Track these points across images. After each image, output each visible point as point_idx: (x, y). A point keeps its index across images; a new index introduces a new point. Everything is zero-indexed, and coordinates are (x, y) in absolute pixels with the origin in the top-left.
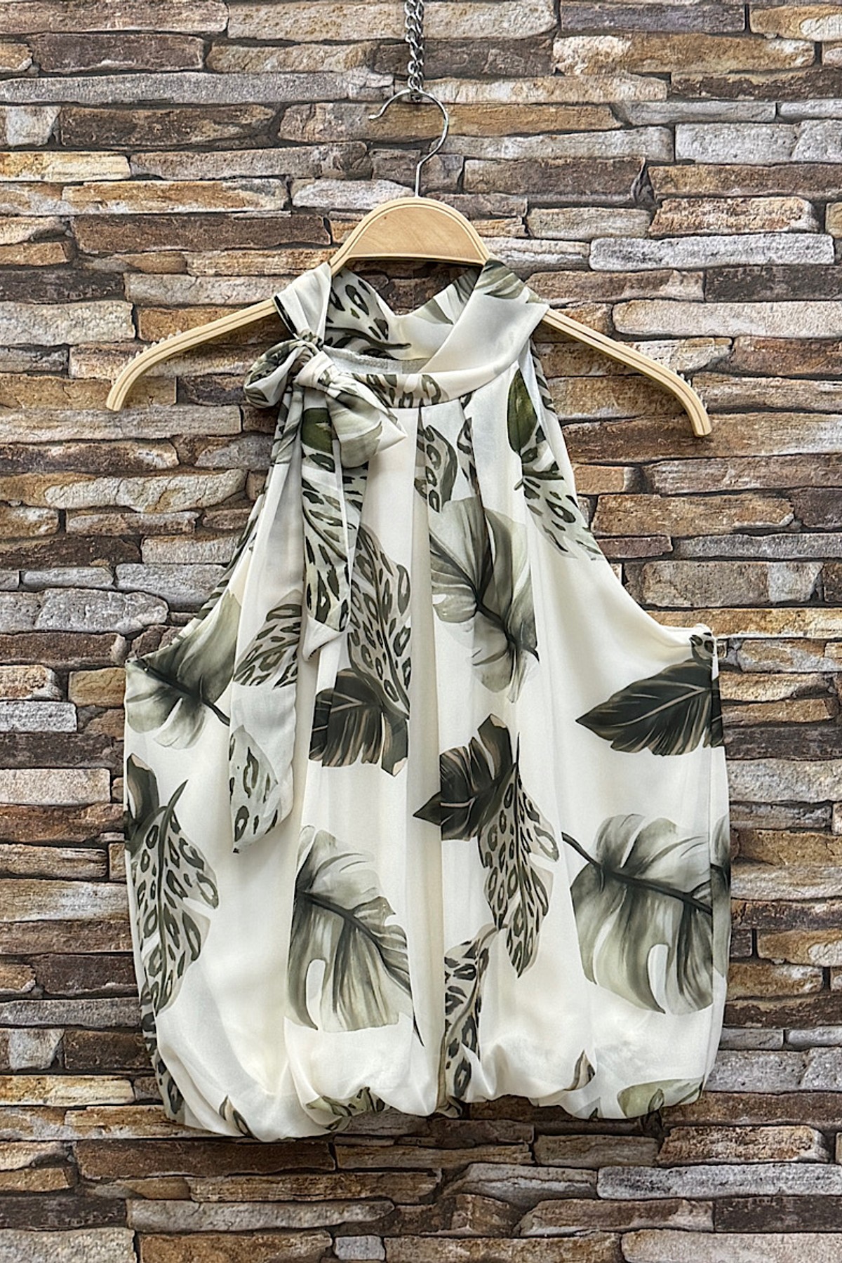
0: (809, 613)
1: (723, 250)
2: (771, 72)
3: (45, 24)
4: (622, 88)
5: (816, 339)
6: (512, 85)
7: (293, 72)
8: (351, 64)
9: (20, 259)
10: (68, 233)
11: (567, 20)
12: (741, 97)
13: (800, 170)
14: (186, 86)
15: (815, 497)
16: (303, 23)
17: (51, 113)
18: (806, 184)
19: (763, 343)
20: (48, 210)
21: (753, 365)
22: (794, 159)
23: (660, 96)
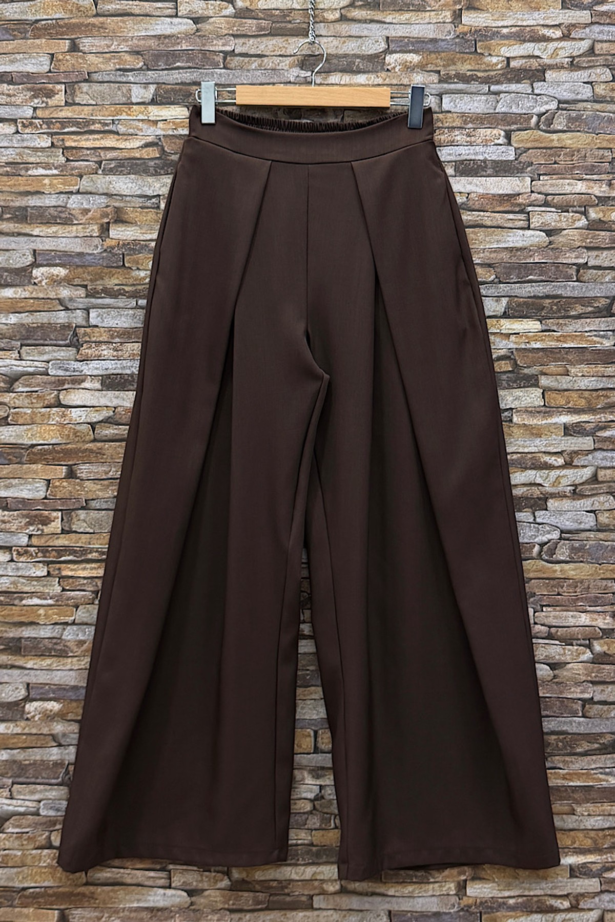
0: (503, 321)
1: (464, 153)
2: (486, 71)
3: (150, 47)
4: (419, 77)
5: (507, 195)
6: (366, 76)
7: (265, 69)
8: (292, 66)
9: (138, 155)
10: (160, 143)
11: (392, 46)
12: (473, 82)
13: (500, 116)
14: (215, 76)
15: (504, 267)
16: (270, 47)
17: (152, 88)
18: (502, 123)
19: (483, 196)
20: (151, 133)
21: (477, 207)
22: (497, 111)
23: (435, 81)
